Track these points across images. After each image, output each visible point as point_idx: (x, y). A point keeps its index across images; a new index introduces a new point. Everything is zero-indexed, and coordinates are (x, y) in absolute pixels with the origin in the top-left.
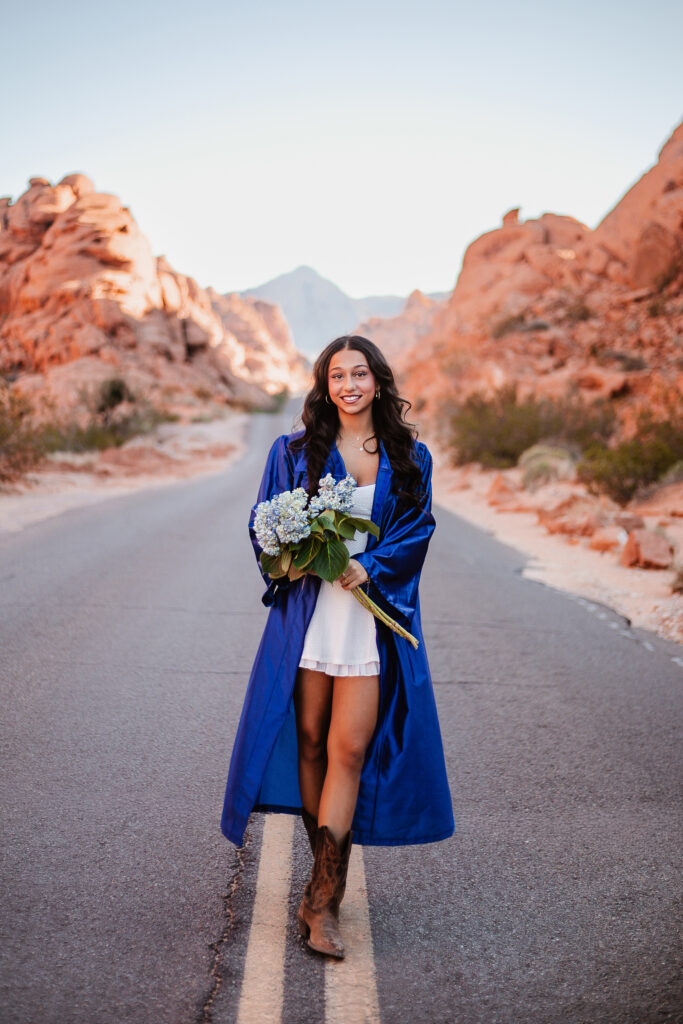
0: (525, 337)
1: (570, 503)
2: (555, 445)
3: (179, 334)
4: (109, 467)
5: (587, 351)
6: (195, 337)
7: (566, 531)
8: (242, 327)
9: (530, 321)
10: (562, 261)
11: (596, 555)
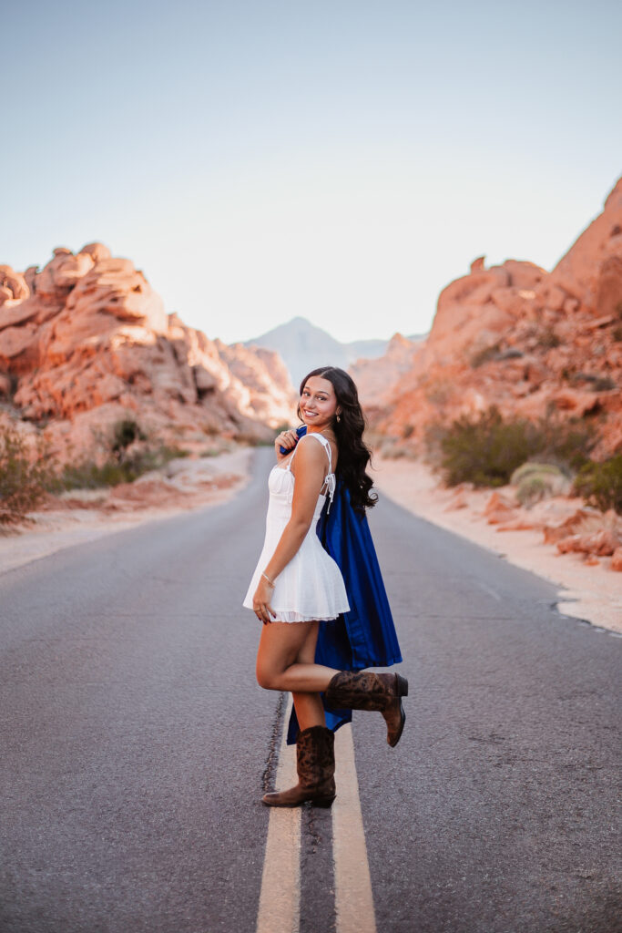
0: (502, 365)
1: (578, 519)
3: (190, 379)
4: (119, 502)
5: (559, 374)
6: (205, 381)
7: (584, 552)
8: (246, 372)
9: (504, 350)
10: (524, 301)
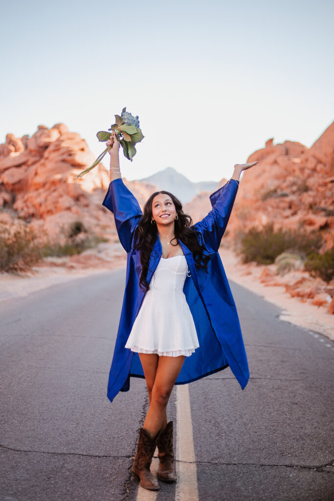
0: (277, 200)
1: (302, 281)
2: (293, 253)
4: (74, 264)
5: (307, 207)
7: (300, 296)
9: (279, 192)
10: (294, 163)
11: (316, 307)
